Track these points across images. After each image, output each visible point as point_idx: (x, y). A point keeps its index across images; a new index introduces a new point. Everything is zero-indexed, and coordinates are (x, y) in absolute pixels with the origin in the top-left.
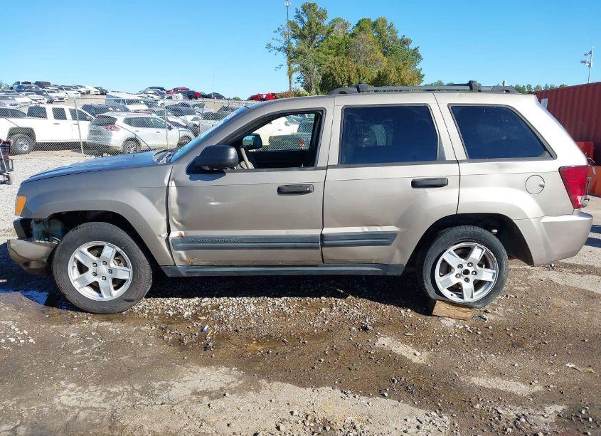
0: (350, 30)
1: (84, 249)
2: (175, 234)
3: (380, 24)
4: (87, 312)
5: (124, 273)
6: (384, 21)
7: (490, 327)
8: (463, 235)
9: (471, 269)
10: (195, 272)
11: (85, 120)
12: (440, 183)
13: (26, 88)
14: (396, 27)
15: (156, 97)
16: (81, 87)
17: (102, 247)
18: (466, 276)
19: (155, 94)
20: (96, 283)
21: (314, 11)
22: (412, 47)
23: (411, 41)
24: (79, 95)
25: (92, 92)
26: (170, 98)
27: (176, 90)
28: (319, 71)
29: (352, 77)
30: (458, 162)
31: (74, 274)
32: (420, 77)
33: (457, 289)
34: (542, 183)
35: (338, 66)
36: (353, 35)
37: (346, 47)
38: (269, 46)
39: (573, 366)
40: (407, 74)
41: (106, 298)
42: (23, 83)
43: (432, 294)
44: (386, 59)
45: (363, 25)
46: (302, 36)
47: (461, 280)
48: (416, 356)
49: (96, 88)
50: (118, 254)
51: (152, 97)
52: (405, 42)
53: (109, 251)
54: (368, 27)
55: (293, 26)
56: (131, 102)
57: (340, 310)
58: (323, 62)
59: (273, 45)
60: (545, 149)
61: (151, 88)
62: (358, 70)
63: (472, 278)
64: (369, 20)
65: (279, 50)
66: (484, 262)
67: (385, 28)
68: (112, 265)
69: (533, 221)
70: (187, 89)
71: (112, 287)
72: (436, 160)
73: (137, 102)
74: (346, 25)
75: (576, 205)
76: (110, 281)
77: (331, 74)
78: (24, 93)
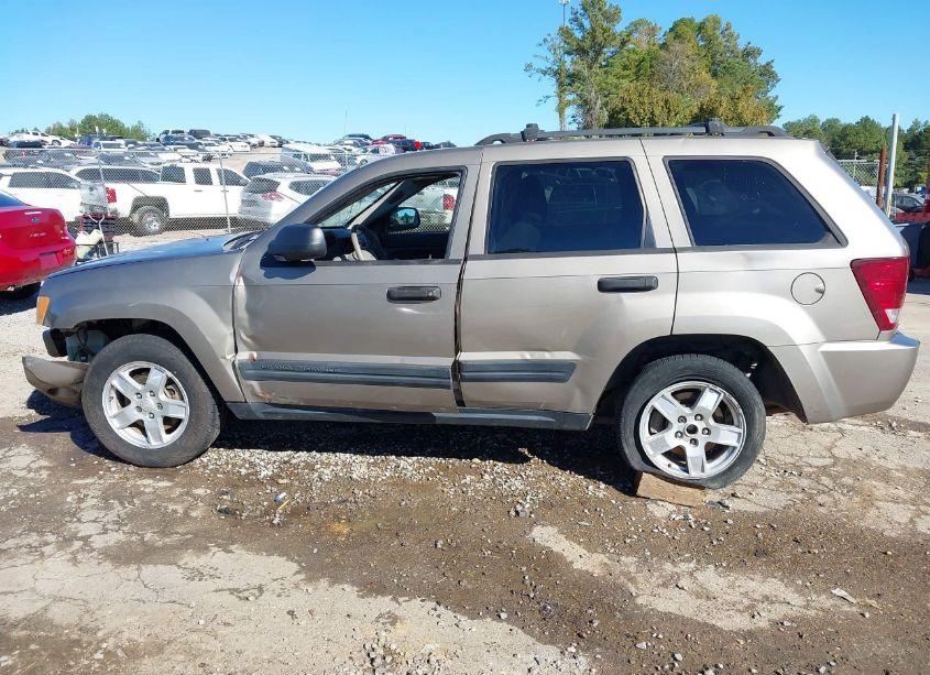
0: (660, 38)
1: (125, 372)
2: (244, 355)
3: (709, 26)
4: (129, 463)
5: (180, 410)
6: (716, 21)
7: (730, 521)
8: (685, 368)
9: (700, 425)
10: (277, 413)
11: (238, 184)
12: (643, 285)
13: (176, 139)
14: (735, 29)
15: (355, 150)
16: (252, 136)
17: (147, 371)
18: (693, 436)
19: (355, 145)
20: (142, 421)
21: (600, 9)
22: (762, 60)
23: (759, 52)
24: (248, 148)
25: (267, 143)
26: (376, 151)
27: (386, 140)
28: (606, 104)
29: (657, 113)
30: (675, 251)
31: (110, 408)
32: (773, 110)
33: (677, 456)
34: (821, 286)
35: (634, 98)
36: (664, 46)
37: (651, 66)
38: (528, 67)
39: (843, 593)
40: (747, 107)
41: (155, 444)
42: (173, 132)
43: (635, 462)
44: (715, 83)
45: (682, 29)
46: (581, 51)
47: (684, 443)
48: (582, 559)
49: (274, 137)
50: (170, 382)
51: (350, 150)
52: (749, 53)
53: (157, 376)
54: (689, 32)
55: (565, 33)
56: (316, 157)
57: (494, 480)
58: (614, 90)
59: (535, 66)
60: (829, 230)
61: (350, 136)
62: (666, 101)
63: (702, 439)
64: (691, 20)
65: (545, 73)
66: (723, 415)
67: (718, 33)
68: (162, 397)
69: (805, 350)
70: (402, 138)
71: (162, 428)
72: (639, 246)
73: (325, 157)
74: (652, 31)
75: (884, 324)
76: (160, 420)
77: (624, 109)
78: (172, 147)
